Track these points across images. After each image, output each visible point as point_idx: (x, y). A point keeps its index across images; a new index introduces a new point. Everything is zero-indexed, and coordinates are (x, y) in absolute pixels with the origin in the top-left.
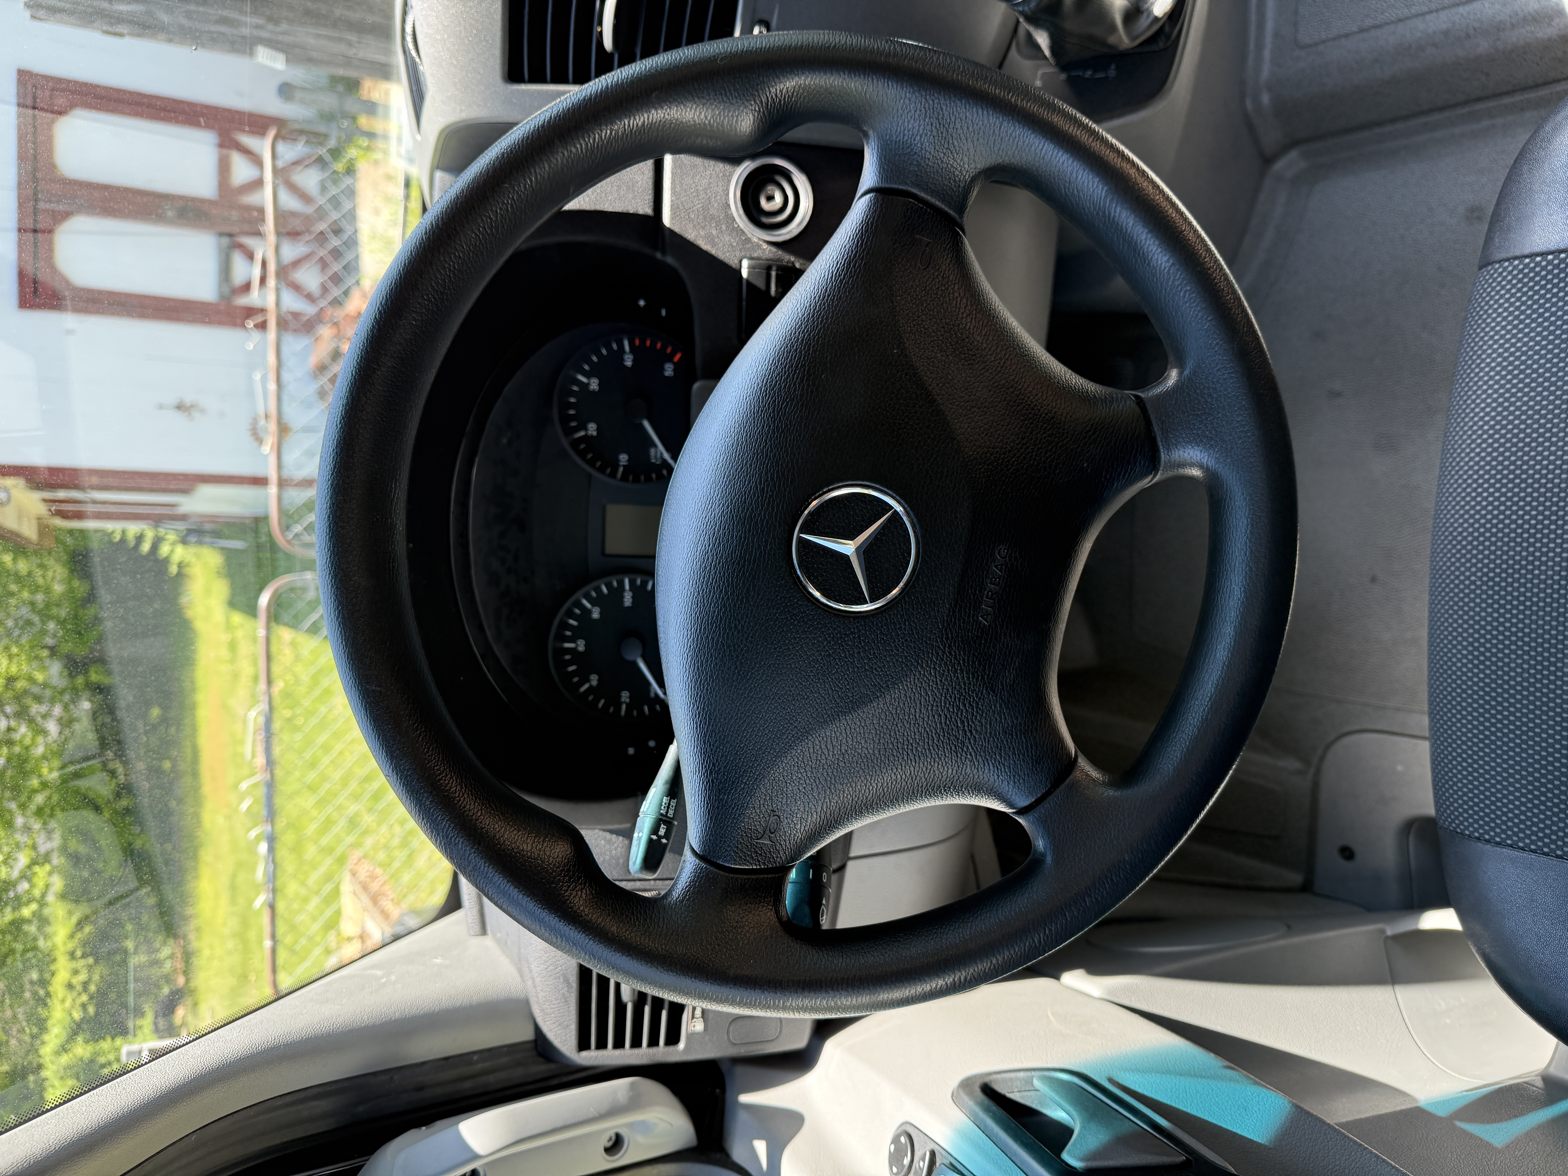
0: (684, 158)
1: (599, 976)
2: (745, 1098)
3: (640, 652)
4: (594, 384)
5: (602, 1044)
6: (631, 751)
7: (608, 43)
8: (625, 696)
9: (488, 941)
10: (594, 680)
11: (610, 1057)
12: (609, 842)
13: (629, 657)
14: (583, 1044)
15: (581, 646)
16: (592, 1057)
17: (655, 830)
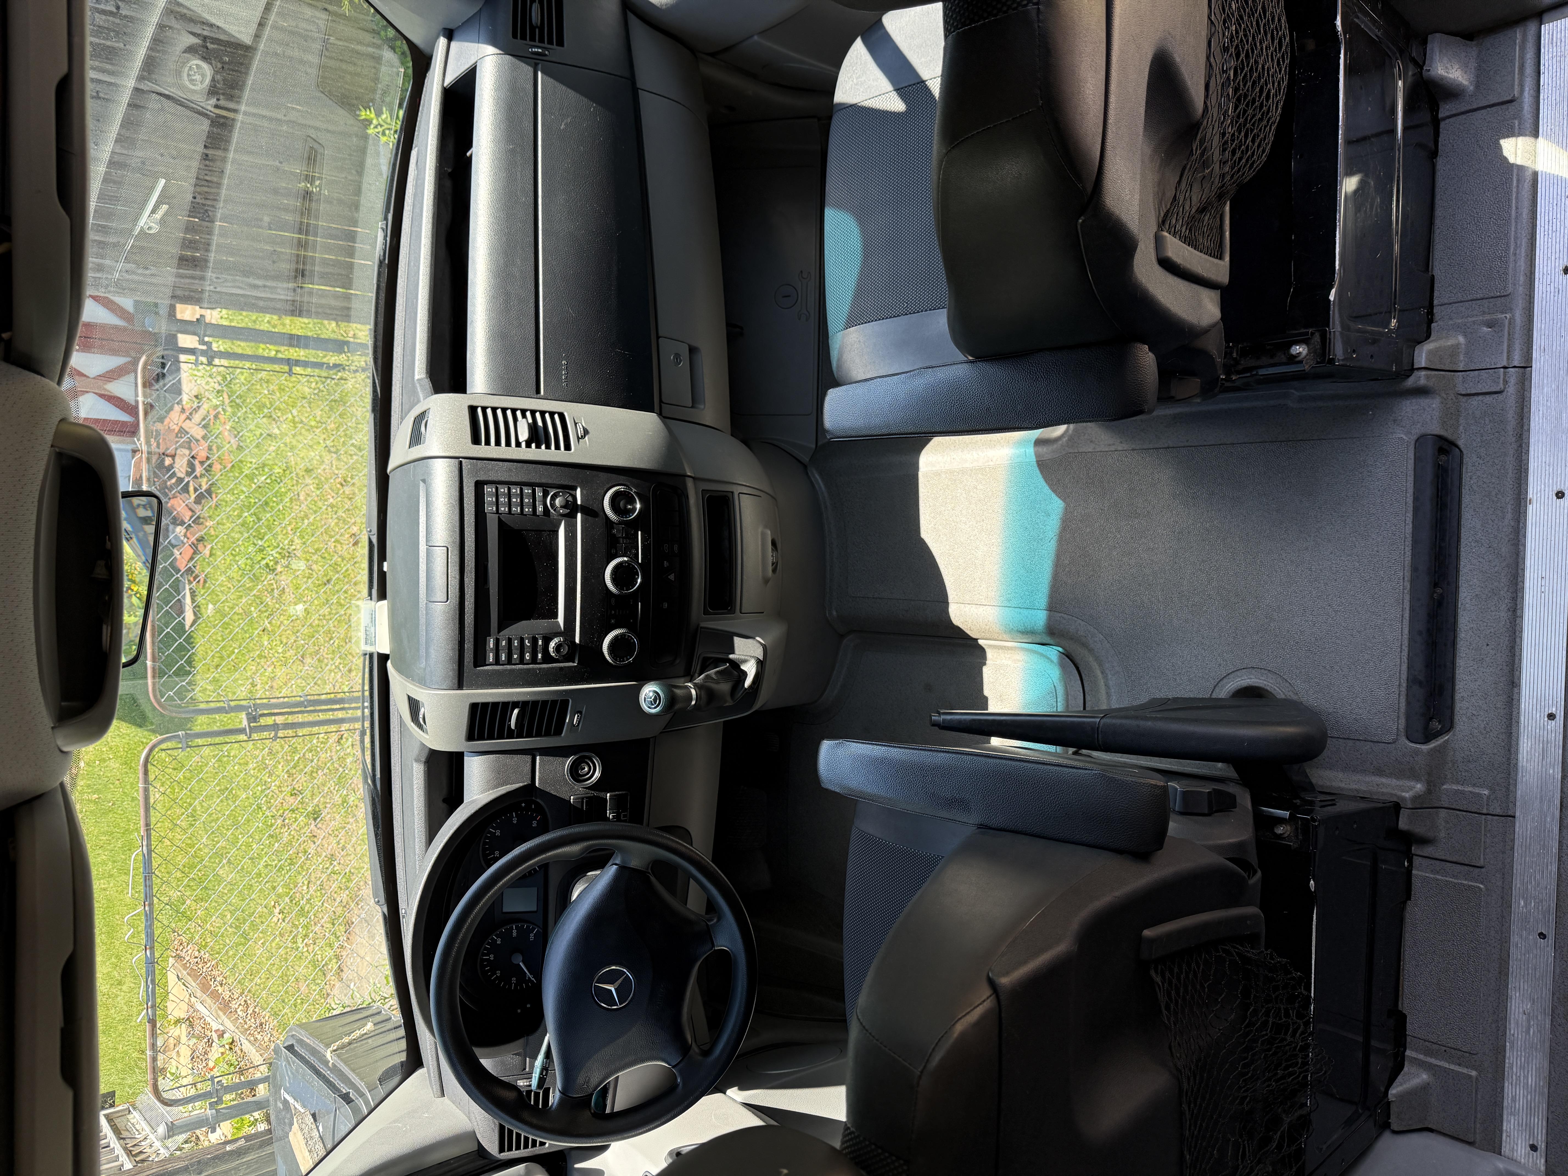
0: (546, 758)
1: (517, 1133)
2: (577, 1166)
3: (521, 958)
4: (498, 833)
5: (510, 1149)
6: (519, 1011)
7: (513, 727)
8: (514, 980)
9: (445, 1099)
10: (498, 973)
11: (514, 1154)
12: (512, 1059)
13: (515, 962)
14: (502, 1150)
15: (492, 957)
16: (506, 1155)
17: (541, 1073)
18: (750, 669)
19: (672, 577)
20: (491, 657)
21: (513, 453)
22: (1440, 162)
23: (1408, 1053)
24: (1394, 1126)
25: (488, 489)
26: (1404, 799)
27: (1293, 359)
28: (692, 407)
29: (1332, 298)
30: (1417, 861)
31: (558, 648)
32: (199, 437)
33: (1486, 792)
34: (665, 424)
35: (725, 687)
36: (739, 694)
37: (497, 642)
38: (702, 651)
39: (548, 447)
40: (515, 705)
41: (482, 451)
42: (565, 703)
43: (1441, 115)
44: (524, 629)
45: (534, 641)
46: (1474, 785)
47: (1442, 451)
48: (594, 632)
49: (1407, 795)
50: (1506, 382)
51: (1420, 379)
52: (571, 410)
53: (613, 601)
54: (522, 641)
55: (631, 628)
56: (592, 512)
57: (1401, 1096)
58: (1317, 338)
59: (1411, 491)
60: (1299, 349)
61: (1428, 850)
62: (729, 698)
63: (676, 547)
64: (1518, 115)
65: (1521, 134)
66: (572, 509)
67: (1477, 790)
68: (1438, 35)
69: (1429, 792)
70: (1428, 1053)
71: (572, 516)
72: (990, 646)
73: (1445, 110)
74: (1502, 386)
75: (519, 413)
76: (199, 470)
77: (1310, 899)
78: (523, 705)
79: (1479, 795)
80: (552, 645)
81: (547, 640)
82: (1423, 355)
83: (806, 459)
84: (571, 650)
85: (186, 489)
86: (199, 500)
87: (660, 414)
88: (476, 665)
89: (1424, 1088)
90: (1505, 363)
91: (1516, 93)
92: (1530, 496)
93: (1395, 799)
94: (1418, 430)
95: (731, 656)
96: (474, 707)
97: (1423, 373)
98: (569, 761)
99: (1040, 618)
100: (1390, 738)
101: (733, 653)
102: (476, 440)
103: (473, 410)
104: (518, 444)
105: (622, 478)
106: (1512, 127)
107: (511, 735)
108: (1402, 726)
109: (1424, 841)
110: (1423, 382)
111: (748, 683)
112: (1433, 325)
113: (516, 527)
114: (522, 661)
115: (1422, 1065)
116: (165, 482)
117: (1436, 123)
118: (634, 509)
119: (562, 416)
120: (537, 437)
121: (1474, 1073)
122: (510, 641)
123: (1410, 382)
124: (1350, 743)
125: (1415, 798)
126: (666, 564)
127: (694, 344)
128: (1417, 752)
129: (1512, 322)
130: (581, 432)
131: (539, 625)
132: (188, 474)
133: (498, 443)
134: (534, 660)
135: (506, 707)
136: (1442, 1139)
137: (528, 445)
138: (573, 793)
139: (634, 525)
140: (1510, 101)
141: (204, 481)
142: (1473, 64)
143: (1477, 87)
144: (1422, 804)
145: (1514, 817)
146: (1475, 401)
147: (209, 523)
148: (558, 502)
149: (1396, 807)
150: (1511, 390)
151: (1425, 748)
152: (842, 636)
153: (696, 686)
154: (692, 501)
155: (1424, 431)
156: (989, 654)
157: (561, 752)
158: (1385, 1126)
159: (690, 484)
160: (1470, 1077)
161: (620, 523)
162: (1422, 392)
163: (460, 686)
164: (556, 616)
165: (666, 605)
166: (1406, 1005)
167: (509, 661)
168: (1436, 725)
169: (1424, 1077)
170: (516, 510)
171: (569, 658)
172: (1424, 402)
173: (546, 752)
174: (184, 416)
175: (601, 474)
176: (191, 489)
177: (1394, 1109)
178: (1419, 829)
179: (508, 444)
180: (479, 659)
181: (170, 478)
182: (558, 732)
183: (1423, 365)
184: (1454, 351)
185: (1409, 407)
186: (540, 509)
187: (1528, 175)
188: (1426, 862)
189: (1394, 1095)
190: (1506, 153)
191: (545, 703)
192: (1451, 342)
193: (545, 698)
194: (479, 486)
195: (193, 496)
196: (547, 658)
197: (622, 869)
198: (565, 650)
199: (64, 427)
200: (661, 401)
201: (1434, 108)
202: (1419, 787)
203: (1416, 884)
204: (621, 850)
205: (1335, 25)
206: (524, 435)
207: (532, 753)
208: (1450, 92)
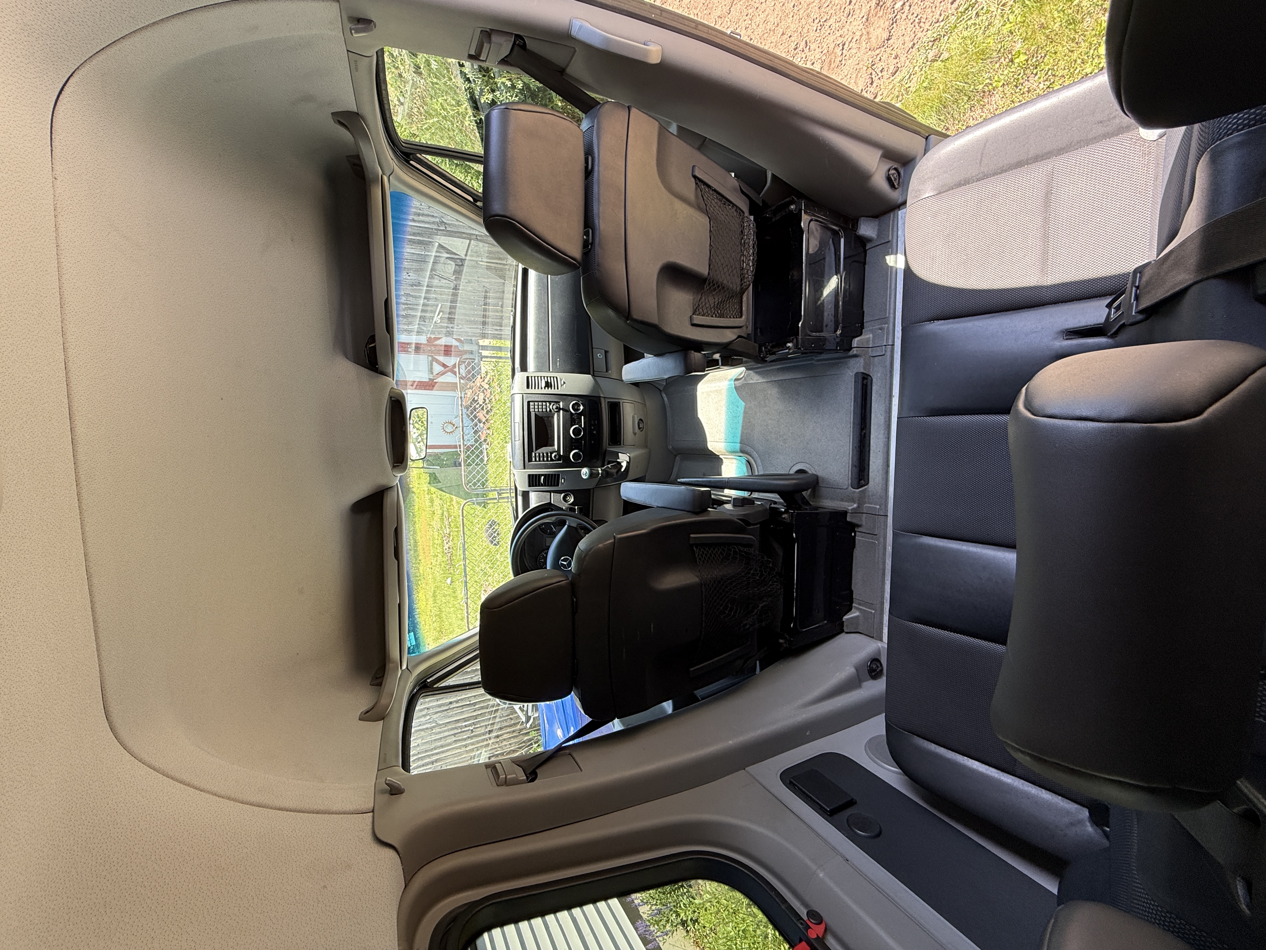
0: (554, 494)
7: (543, 483)
18: (624, 465)
19: (595, 432)
20: (534, 459)
21: (540, 391)
22: (866, 266)
23: (854, 605)
24: (845, 630)
25: (531, 404)
26: (848, 509)
27: (789, 348)
28: (607, 372)
29: (800, 325)
30: (857, 533)
31: (555, 456)
32: (487, 388)
33: (878, 507)
34: (595, 379)
35: (614, 471)
36: (619, 473)
37: (535, 454)
38: (608, 458)
39: (551, 389)
40: (542, 475)
41: (530, 391)
42: (559, 475)
43: (867, 248)
44: (544, 450)
45: (547, 454)
46: (875, 504)
47: (864, 379)
48: (568, 450)
49: (850, 508)
50: (885, 351)
51: (854, 351)
52: (559, 375)
53: (573, 441)
54: (543, 454)
55: (580, 450)
56: (566, 410)
57: (847, 619)
58: (795, 340)
59: (853, 394)
60: (789, 345)
61: (860, 529)
62: (615, 474)
63: (596, 422)
64: (891, 247)
65: (892, 254)
66: (559, 409)
67: (875, 506)
68: (863, 218)
69: (858, 507)
70: (860, 604)
71: (558, 412)
72: (725, 458)
73: (868, 246)
74: (884, 353)
75: (543, 378)
76: (487, 401)
77: (793, 541)
78: (545, 475)
79: (876, 508)
80: (553, 455)
81: (551, 453)
82: (856, 342)
83: (662, 389)
84: (560, 458)
85: (482, 409)
86: (488, 412)
87: (593, 376)
88: (529, 462)
89: (857, 617)
90: (885, 344)
91: (890, 239)
92: (893, 394)
93: (845, 510)
94: (855, 371)
95: (618, 460)
96: (529, 475)
97: (855, 349)
98: (563, 495)
99: (738, 446)
100: (845, 487)
101: (619, 459)
102: (528, 387)
103: (528, 377)
104: (541, 388)
105: (576, 398)
106: (889, 252)
107: (542, 485)
108: (850, 483)
109: (859, 526)
110: (855, 352)
111: (623, 470)
112: (863, 330)
113: (541, 416)
114: (543, 460)
115: (857, 609)
116: (475, 406)
117: (865, 251)
118: (580, 409)
119: (557, 378)
120: (548, 385)
121: (873, 611)
122: (539, 454)
123: (851, 353)
124: (833, 489)
125: (852, 509)
126: (592, 428)
127: (606, 349)
128: (854, 492)
129: (888, 327)
130: (562, 383)
131: (549, 449)
132: (483, 403)
133: (535, 388)
134: (547, 460)
135: (540, 476)
136: (864, 636)
137: (545, 388)
138: (564, 506)
139: (581, 414)
140: (888, 242)
141: (489, 405)
142: (877, 228)
143: (878, 237)
144: (855, 512)
145: (887, 516)
146: (876, 359)
147: (492, 422)
148: (554, 407)
149: (845, 513)
150: (888, 353)
151: (857, 490)
152: (676, 456)
153: (601, 470)
154: (603, 405)
155: (857, 371)
156: (724, 460)
157: (560, 492)
158: (841, 631)
159: (602, 400)
160: (872, 613)
161: (575, 414)
162: (855, 356)
163: (524, 468)
164: (553, 445)
165: (593, 442)
166: (853, 588)
167: (540, 461)
168: (862, 482)
169: (857, 614)
170: (540, 410)
171: (559, 460)
172: (857, 359)
173: (555, 492)
174: (482, 380)
175: (569, 397)
176: (485, 408)
177: (845, 624)
178: (855, 521)
179: (538, 388)
180: (530, 460)
181: (477, 404)
182: (558, 485)
183: (855, 346)
184: (868, 341)
185: (852, 361)
186: (548, 410)
187: (894, 270)
188: (860, 534)
189: (846, 619)
190: (888, 262)
191: (552, 475)
192: (867, 336)
193: (552, 473)
194: (529, 402)
195: (485, 411)
196: (552, 460)
197: (569, 526)
198: (557, 457)
199: (392, 390)
200: (594, 371)
201: (864, 245)
202: (855, 506)
203: (857, 541)
204: (568, 519)
205: (801, 226)
206: (543, 385)
207: (550, 492)
208: (869, 240)
